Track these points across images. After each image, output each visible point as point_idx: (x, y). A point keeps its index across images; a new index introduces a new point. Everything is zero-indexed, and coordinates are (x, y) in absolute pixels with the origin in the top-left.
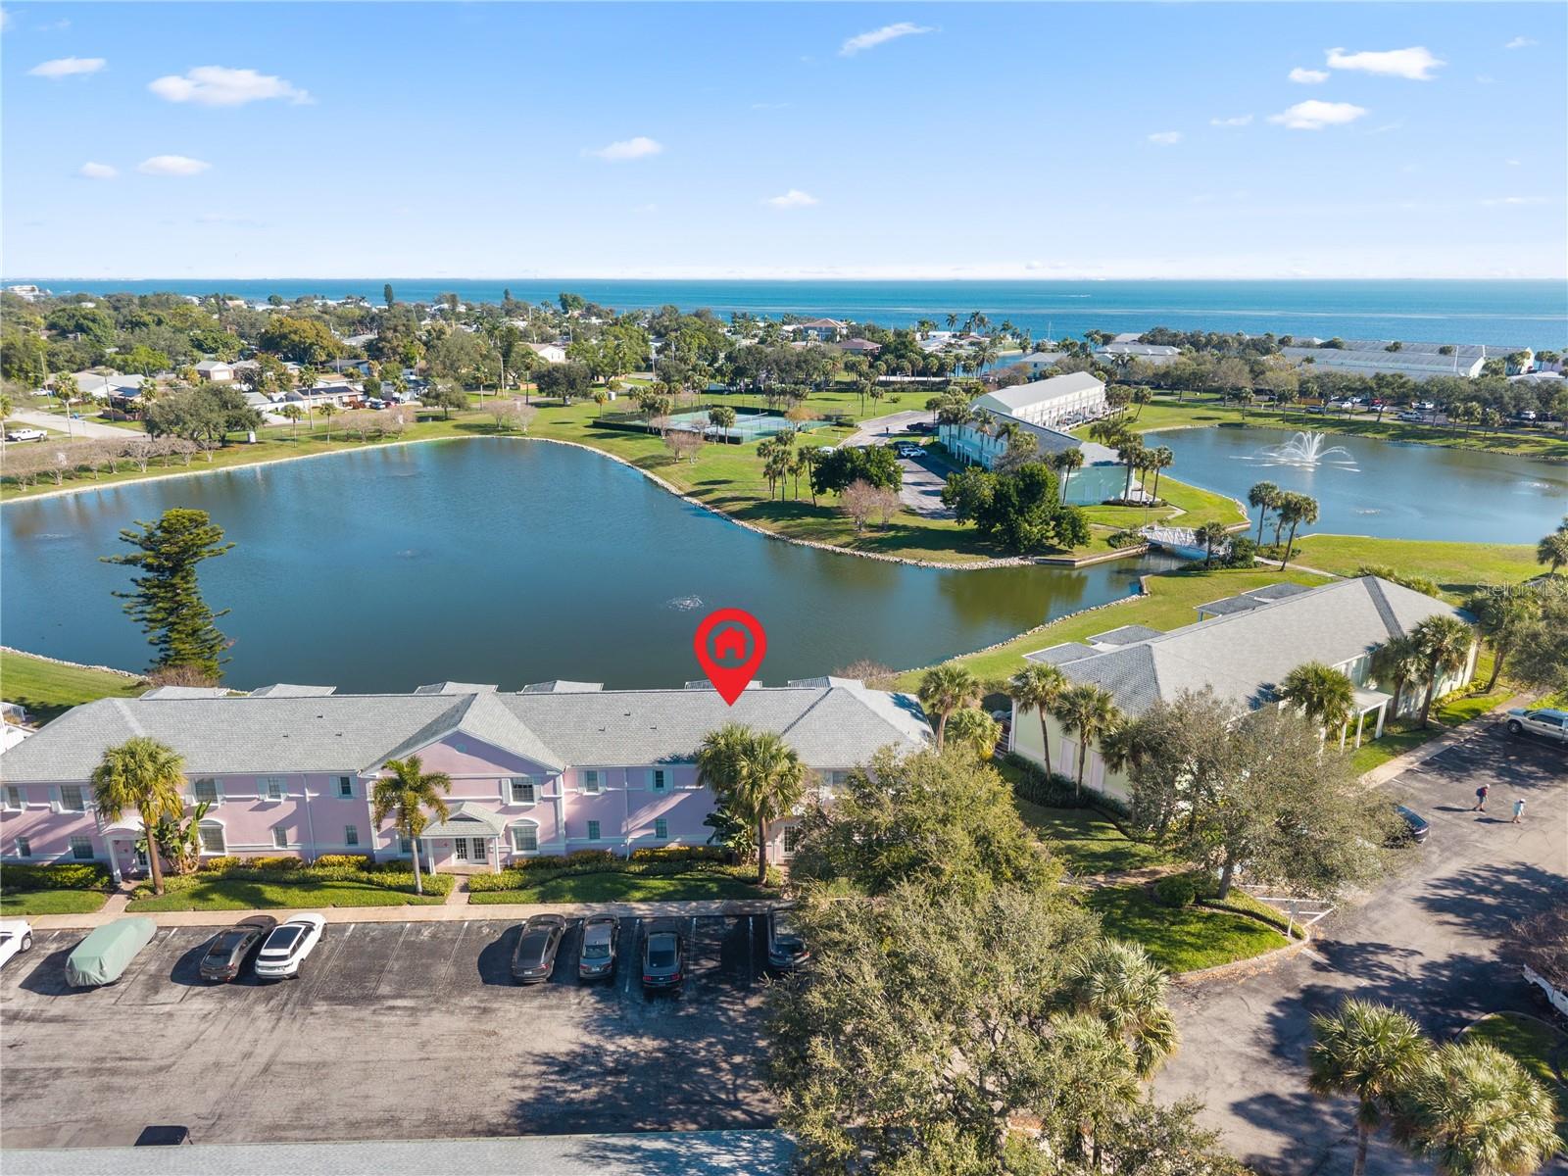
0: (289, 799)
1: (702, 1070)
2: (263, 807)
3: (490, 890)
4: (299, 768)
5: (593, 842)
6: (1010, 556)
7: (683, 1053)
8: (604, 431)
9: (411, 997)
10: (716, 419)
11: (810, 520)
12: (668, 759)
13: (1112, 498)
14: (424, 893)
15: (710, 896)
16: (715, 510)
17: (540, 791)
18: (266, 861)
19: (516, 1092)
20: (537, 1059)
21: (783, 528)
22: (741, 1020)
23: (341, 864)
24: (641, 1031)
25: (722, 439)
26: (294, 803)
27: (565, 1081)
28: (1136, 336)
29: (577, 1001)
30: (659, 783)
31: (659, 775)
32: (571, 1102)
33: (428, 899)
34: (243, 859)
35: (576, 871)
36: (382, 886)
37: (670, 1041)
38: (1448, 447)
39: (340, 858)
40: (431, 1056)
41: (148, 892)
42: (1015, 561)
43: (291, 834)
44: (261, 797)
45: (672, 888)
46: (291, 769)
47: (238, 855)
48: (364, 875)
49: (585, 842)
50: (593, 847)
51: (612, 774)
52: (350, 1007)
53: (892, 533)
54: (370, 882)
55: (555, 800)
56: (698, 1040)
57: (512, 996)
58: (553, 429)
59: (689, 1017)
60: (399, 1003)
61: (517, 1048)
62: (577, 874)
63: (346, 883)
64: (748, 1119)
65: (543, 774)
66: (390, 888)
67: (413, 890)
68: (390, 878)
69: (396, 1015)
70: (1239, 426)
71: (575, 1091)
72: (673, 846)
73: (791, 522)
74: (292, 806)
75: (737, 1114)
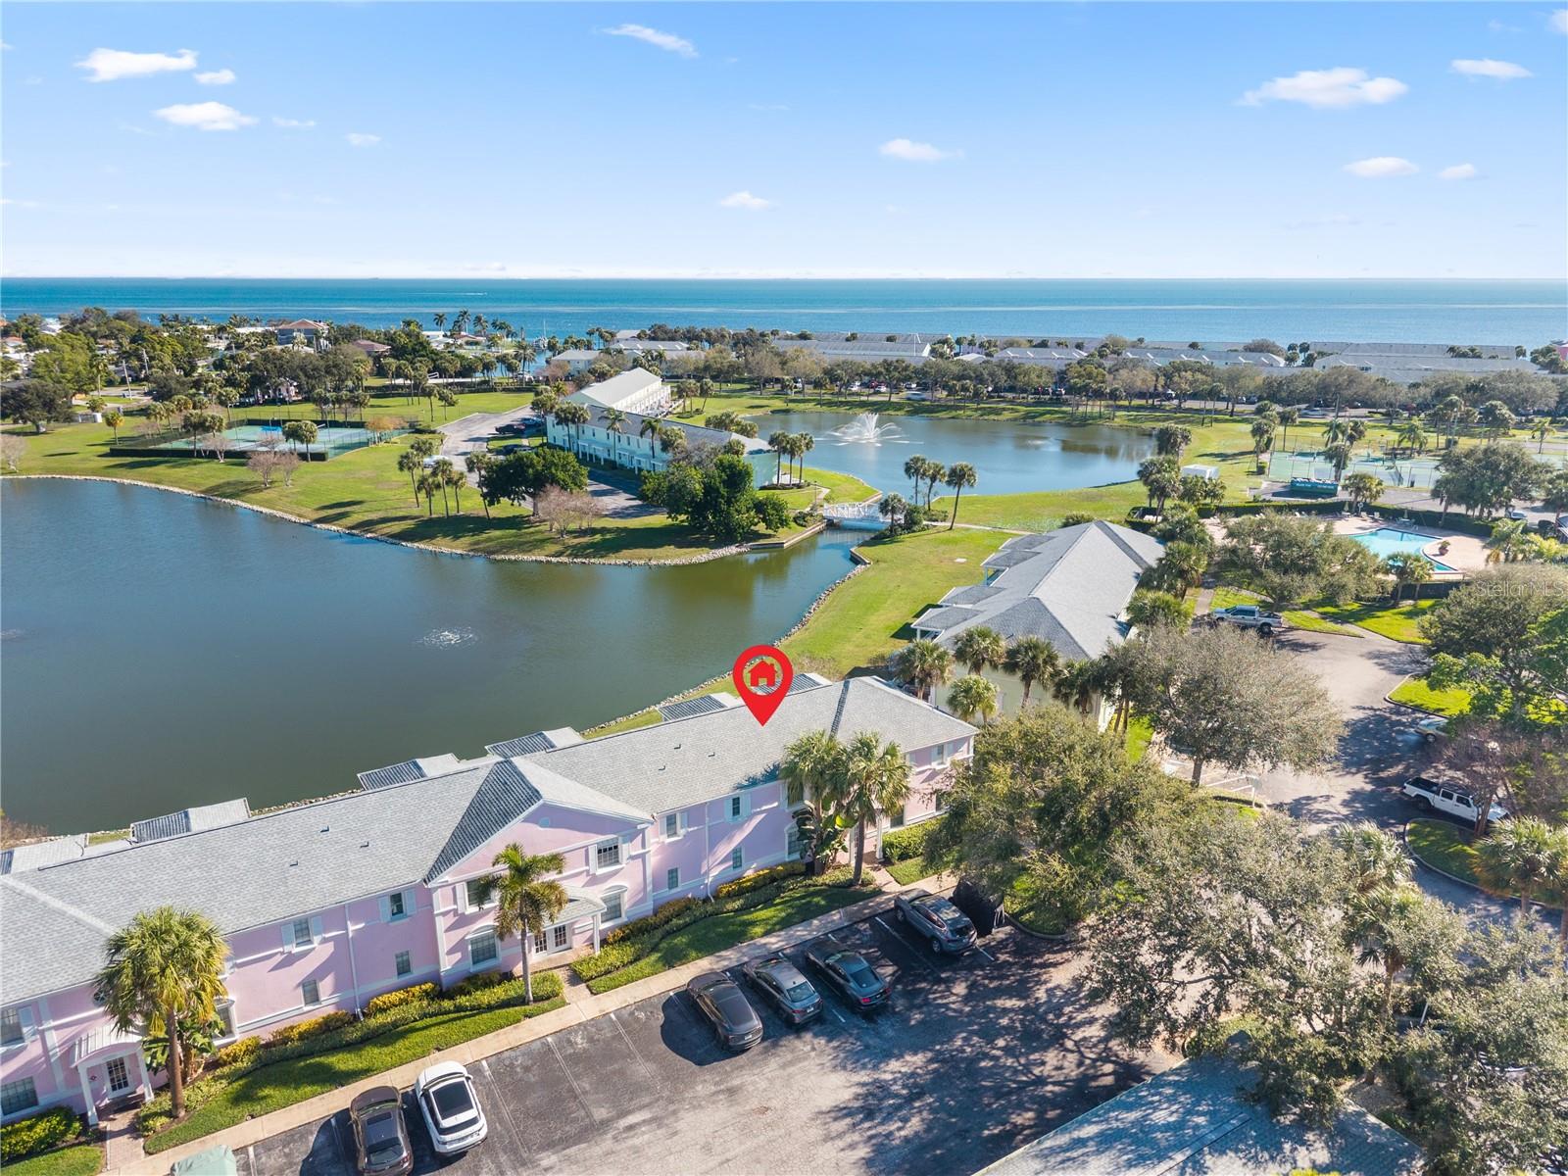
0: (325, 941)
1: (983, 1064)
2: (290, 960)
3: (608, 972)
4: (338, 898)
5: (674, 891)
6: (726, 545)
7: (952, 1056)
8: (129, 459)
9: (641, 1108)
10: (293, 434)
11: (498, 533)
12: (746, 783)
13: (767, 484)
14: (536, 1000)
15: (823, 911)
16: (369, 535)
17: (626, 850)
18: (303, 1028)
19: (849, 1153)
20: (833, 1115)
21: (471, 544)
22: (967, 1009)
23: (402, 1001)
24: (896, 1051)
25: (303, 456)
26: (332, 944)
27: (882, 1123)
28: (635, 333)
29: (809, 1047)
30: (736, 811)
31: (736, 801)
32: (907, 1140)
33: (545, 1004)
34: (266, 1037)
35: (678, 926)
36: (479, 1010)
37: (930, 1050)
38: (953, 418)
39: (401, 995)
40: (728, 1155)
41: (164, 1120)
42: (733, 550)
43: (326, 986)
44: (287, 948)
45: (783, 914)
46: (330, 902)
47: (254, 1034)
48: (447, 1004)
49: (667, 893)
50: (676, 897)
51: (694, 814)
52: (583, 1146)
53: (598, 537)
54: (459, 1009)
55: (642, 856)
56: (951, 1039)
57: (742, 1067)
58: (53, 462)
59: (921, 1022)
60: (631, 1119)
61: (804, 1113)
62: (679, 930)
63: (429, 1021)
64: (1064, 1089)
65: (630, 829)
66: (490, 1008)
67: (521, 1001)
68: (485, 997)
69: (644, 1133)
70: (787, 411)
71: (900, 1129)
72: (750, 874)
73: (476, 538)
74: (330, 948)
75: (1050, 1088)
